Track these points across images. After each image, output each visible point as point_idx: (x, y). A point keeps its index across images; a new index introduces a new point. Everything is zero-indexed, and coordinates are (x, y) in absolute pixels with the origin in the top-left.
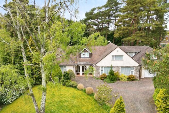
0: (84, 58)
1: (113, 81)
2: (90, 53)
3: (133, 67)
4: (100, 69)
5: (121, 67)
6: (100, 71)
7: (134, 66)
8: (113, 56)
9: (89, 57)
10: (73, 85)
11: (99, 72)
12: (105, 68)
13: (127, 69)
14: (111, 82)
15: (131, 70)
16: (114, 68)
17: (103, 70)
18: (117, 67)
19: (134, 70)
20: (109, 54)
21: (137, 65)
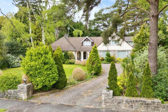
0: (86, 46)
1: (109, 62)
2: (91, 41)
3: (128, 51)
4: (99, 53)
8: (110, 41)
9: (91, 45)
10: (72, 62)
12: (104, 53)
13: (123, 53)
14: (107, 63)
15: (127, 54)
16: (111, 52)
17: (102, 54)
18: (114, 51)
19: (129, 54)
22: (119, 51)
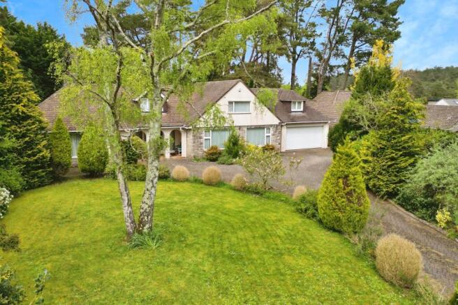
3: (268, 127)
4: (203, 135)
5: (248, 129)
6: (203, 140)
7: (271, 126)
8: (231, 103)
11: (201, 144)
12: (215, 133)
13: (258, 132)
15: (266, 135)
17: (210, 138)
18: (239, 128)
19: (270, 135)
20: (221, 97)
21: (277, 122)
22: (250, 128)
